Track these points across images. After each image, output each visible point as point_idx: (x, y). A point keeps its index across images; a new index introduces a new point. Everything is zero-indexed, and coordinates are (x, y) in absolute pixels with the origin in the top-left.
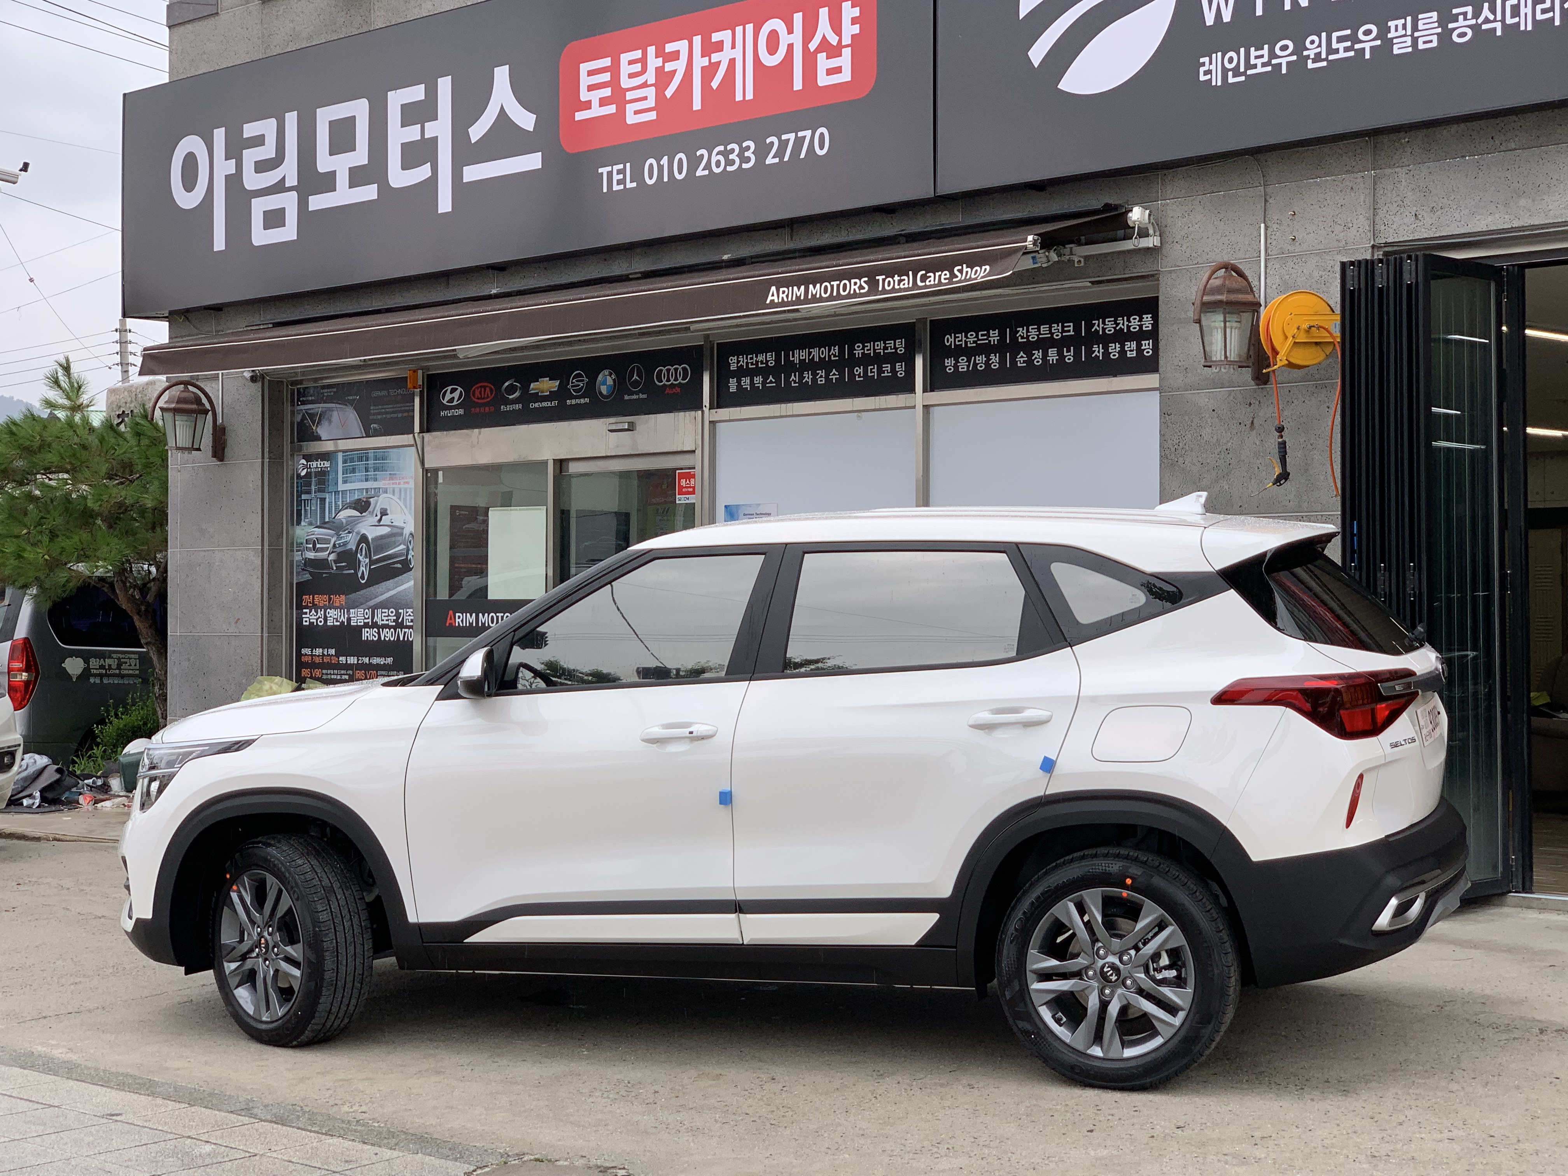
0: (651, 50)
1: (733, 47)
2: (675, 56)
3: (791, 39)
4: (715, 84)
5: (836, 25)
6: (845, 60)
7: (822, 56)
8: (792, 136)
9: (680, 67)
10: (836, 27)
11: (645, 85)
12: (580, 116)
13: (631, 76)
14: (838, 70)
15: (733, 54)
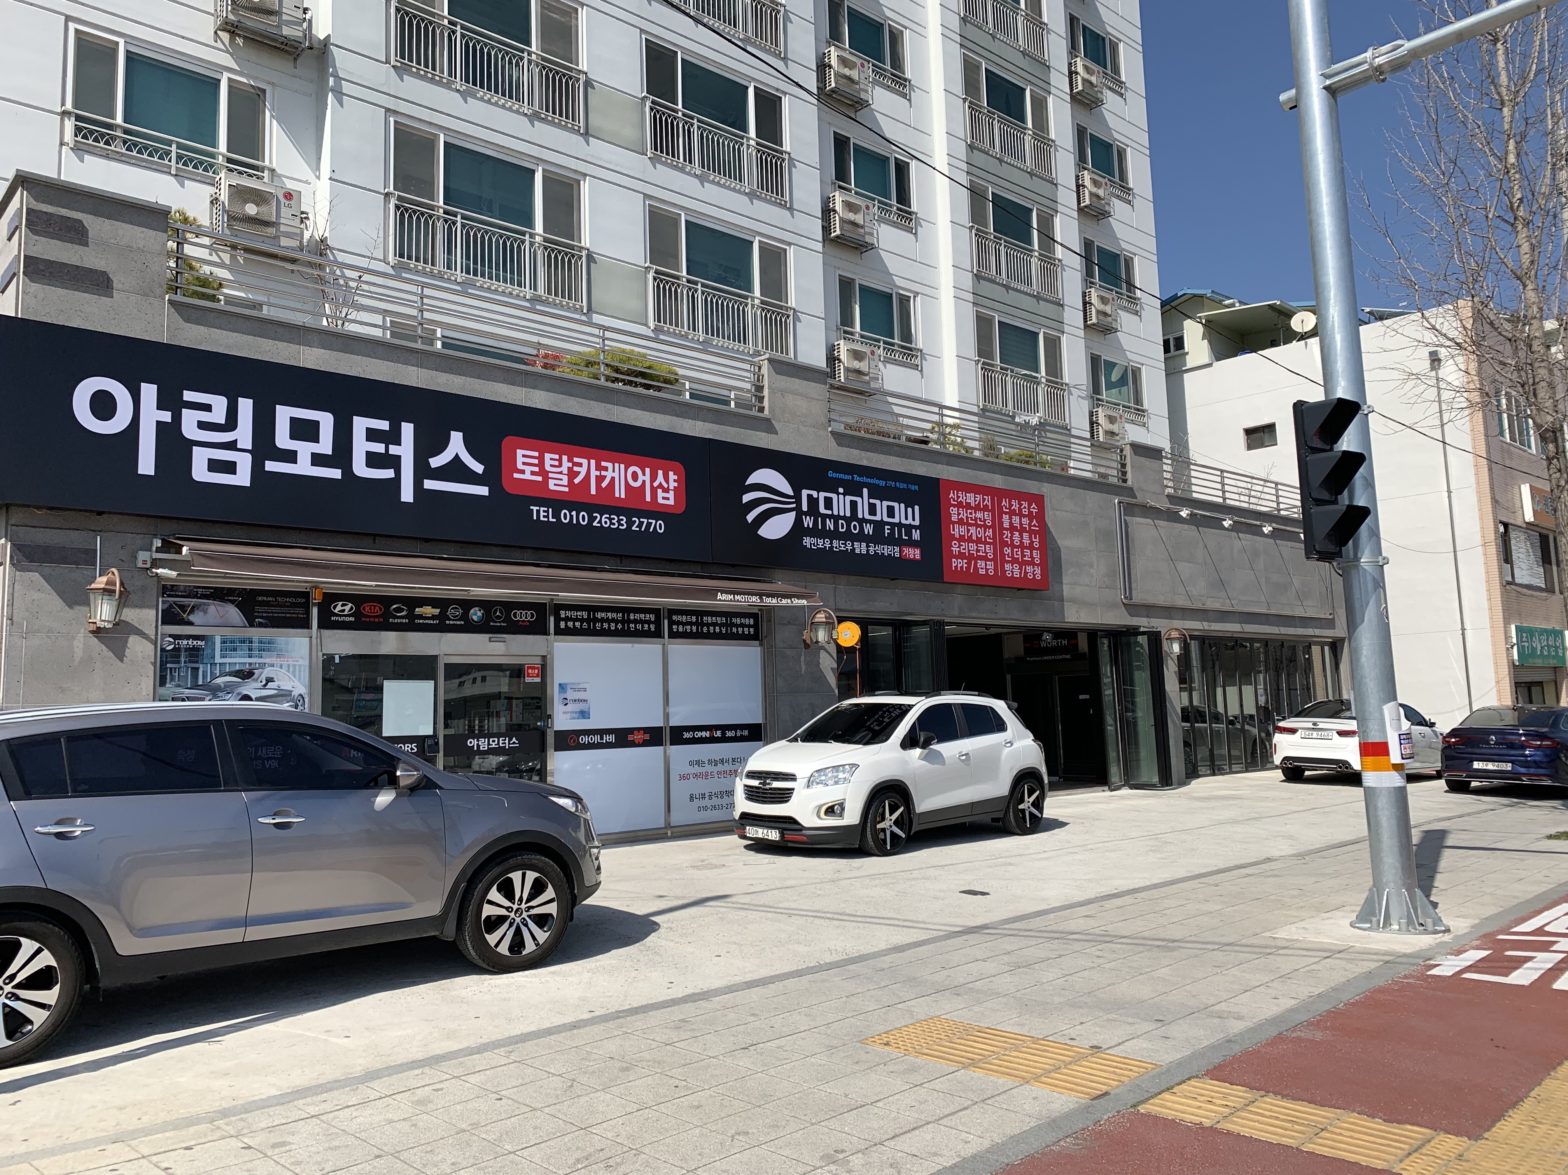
0: (565, 458)
1: (614, 471)
2: (580, 465)
3: (644, 478)
4: (604, 485)
5: (667, 480)
6: (671, 495)
7: (660, 491)
8: (646, 521)
9: (583, 471)
10: (667, 481)
11: (561, 473)
12: (516, 475)
13: (552, 466)
14: (668, 499)
15: (613, 475)
